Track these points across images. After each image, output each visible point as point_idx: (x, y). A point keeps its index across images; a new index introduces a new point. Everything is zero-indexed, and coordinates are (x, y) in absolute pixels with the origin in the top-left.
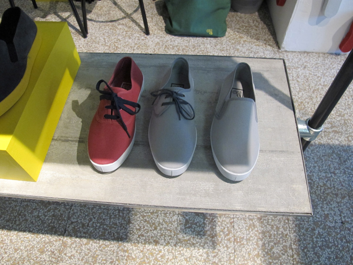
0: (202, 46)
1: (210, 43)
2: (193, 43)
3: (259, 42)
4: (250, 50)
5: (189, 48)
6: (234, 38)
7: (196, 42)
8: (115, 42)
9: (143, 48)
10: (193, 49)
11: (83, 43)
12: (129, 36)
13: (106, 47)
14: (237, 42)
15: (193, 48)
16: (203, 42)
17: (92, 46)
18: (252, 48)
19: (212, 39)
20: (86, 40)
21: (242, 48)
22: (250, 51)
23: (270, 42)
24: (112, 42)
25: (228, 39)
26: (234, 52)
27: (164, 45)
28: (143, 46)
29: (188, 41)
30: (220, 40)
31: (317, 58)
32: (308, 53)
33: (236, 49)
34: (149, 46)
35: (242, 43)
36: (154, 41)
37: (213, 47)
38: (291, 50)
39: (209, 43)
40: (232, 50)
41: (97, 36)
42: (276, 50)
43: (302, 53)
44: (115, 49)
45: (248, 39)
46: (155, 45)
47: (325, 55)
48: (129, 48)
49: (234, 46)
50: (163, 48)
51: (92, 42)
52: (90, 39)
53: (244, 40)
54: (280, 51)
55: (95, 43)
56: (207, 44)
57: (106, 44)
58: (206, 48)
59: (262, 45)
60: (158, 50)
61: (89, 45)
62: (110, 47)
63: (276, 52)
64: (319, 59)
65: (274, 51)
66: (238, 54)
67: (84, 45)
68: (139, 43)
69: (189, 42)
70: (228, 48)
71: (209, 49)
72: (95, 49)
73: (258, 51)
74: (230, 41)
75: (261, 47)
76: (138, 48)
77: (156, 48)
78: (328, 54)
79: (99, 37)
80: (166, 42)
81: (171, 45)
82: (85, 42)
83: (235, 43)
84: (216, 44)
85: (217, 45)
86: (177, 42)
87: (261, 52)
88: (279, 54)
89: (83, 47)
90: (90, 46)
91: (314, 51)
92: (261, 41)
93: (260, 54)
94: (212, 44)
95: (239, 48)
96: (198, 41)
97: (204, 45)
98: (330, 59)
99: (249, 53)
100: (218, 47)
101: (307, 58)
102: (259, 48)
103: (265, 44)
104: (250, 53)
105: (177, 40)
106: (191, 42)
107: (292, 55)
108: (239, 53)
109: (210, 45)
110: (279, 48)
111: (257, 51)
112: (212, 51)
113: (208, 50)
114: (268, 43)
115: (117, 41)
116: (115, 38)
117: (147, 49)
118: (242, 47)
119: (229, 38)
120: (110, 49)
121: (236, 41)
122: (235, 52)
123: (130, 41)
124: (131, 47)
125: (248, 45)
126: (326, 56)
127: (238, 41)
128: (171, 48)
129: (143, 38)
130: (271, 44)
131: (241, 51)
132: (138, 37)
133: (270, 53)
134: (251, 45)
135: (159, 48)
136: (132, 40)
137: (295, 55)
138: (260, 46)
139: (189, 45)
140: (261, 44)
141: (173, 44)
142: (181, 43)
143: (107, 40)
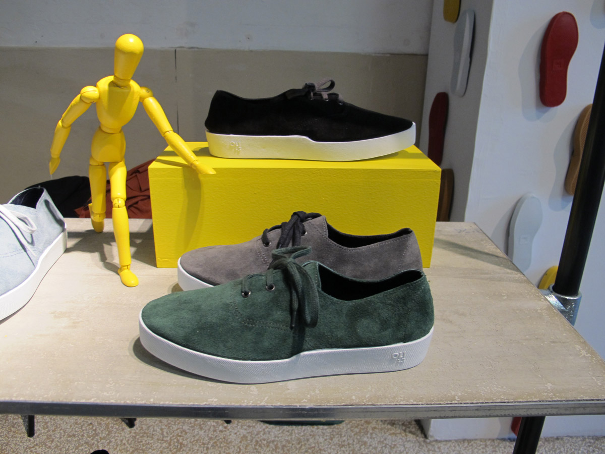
0: (311, 440)
1: (324, 433)
2: (297, 435)
3: (396, 428)
4: (382, 442)
5: (293, 444)
6: (358, 425)
7: (302, 434)
8: (178, 435)
9: (222, 445)
10: (298, 446)
11: (127, 436)
12: (200, 425)
13: (165, 444)
14: (362, 431)
15: (299, 444)
16: (312, 433)
17: (141, 442)
18: (385, 439)
19: (326, 427)
20: (133, 431)
21: (370, 440)
22: (384, 445)
23: (411, 427)
24: (173, 434)
25: (349, 426)
26: (360, 447)
27: (254, 441)
28: (221, 443)
29: (290, 431)
30: (338, 429)
31: (483, 448)
32: (469, 441)
33: (362, 442)
34: (231, 442)
35: (371, 431)
36: (238, 433)
37: (327, 440)
38: (444, 438)
39: (322, 434)
40: (356, 444)
41: (151, 424)
42: (422, 439)
43: (461, 443)
44: (179, 447)
45: (378, 424)
46: (239, 440)
47: (494, 442)
48: (200, 445)
49: (358, 437)
50: (253, 446)
51: (141, 435)
52: (139, 429)
53: (373, 426)
54: (428, 441)
55: (148, 437)
56: (319, 436)
57: (165, 439)
58: (318, 443)
59: (400, 433)
60: (246, 449)
61: (138, 439)
62: (170, 445)
63: (422, 443)
64: (488, 449)
65: (419, 442)
66: (366, 450)
67: (128, 440)
68: (216, 437)
69: (291, 434)
70: (351, 442)
71: (322, 445)
72: (146, 448)
73: (395, 443)
74: (352, 429)
75: (400, 436)
76: (215, 445)
77: (242, 444)
78: (498, 441)
79: (154, 427)
80: (257, 435)
81: (264, 440)
82: (131, 434)
83: (360, 432)
84: (332, 436)
85: (334, 437)
86: (273, 434)
87: (400, 445)
88: (427, 447)
89: (128, 443)
90: (139, 442)
91: (477, 437)
92: (398, 426)
93: (399, 449)
94: (326, 436)
95: (367, 440)
96: (304, 431)
97: (315, 439)
98: (503, 449)
99: (382, 448)
100: (336, 440)
101: (468, 450)
102: (396, 438)
103: (405, 431)
104: (384, 448)
105: (273, 430)
106: (295, 433)
107: (446, 447)
108: (368, 448)
109: (323, 438)
110: (426, 436)
111: (393, 443)
112: (327, 448)
113: (320, 447)
114: (408, 430)
115: (181, 433)
116: (178, 429)
117: (229, 447)
118: (371, 438)
119: (351, 424)
120: (171, 447)
121: (360, 428)
122: (362, 447)
123: (202, 433)
124: (204, 444)
125: (380, 435)
126: (496, 444)
127: (364, 429)
128: (264, 445)
129: (221, 428)
130: (413, 430)
131: (370, 445)
132: (214, 426)
133: (413, 446)
134: (383, 434)
135: (247, 446)
136: (205, 432)
137: (450, 446)
138: (398, 435)
139: (291, 439)
140: (399, 431)
141: (268, 437)
142: (280, 435)
143: (165, 431)
